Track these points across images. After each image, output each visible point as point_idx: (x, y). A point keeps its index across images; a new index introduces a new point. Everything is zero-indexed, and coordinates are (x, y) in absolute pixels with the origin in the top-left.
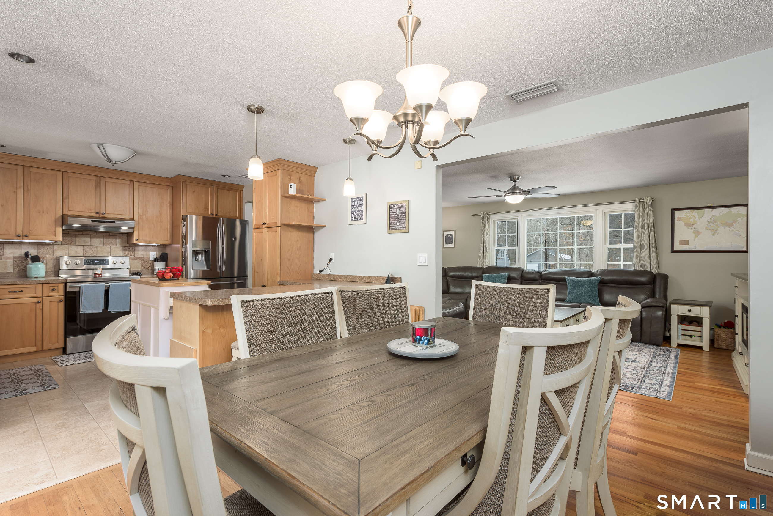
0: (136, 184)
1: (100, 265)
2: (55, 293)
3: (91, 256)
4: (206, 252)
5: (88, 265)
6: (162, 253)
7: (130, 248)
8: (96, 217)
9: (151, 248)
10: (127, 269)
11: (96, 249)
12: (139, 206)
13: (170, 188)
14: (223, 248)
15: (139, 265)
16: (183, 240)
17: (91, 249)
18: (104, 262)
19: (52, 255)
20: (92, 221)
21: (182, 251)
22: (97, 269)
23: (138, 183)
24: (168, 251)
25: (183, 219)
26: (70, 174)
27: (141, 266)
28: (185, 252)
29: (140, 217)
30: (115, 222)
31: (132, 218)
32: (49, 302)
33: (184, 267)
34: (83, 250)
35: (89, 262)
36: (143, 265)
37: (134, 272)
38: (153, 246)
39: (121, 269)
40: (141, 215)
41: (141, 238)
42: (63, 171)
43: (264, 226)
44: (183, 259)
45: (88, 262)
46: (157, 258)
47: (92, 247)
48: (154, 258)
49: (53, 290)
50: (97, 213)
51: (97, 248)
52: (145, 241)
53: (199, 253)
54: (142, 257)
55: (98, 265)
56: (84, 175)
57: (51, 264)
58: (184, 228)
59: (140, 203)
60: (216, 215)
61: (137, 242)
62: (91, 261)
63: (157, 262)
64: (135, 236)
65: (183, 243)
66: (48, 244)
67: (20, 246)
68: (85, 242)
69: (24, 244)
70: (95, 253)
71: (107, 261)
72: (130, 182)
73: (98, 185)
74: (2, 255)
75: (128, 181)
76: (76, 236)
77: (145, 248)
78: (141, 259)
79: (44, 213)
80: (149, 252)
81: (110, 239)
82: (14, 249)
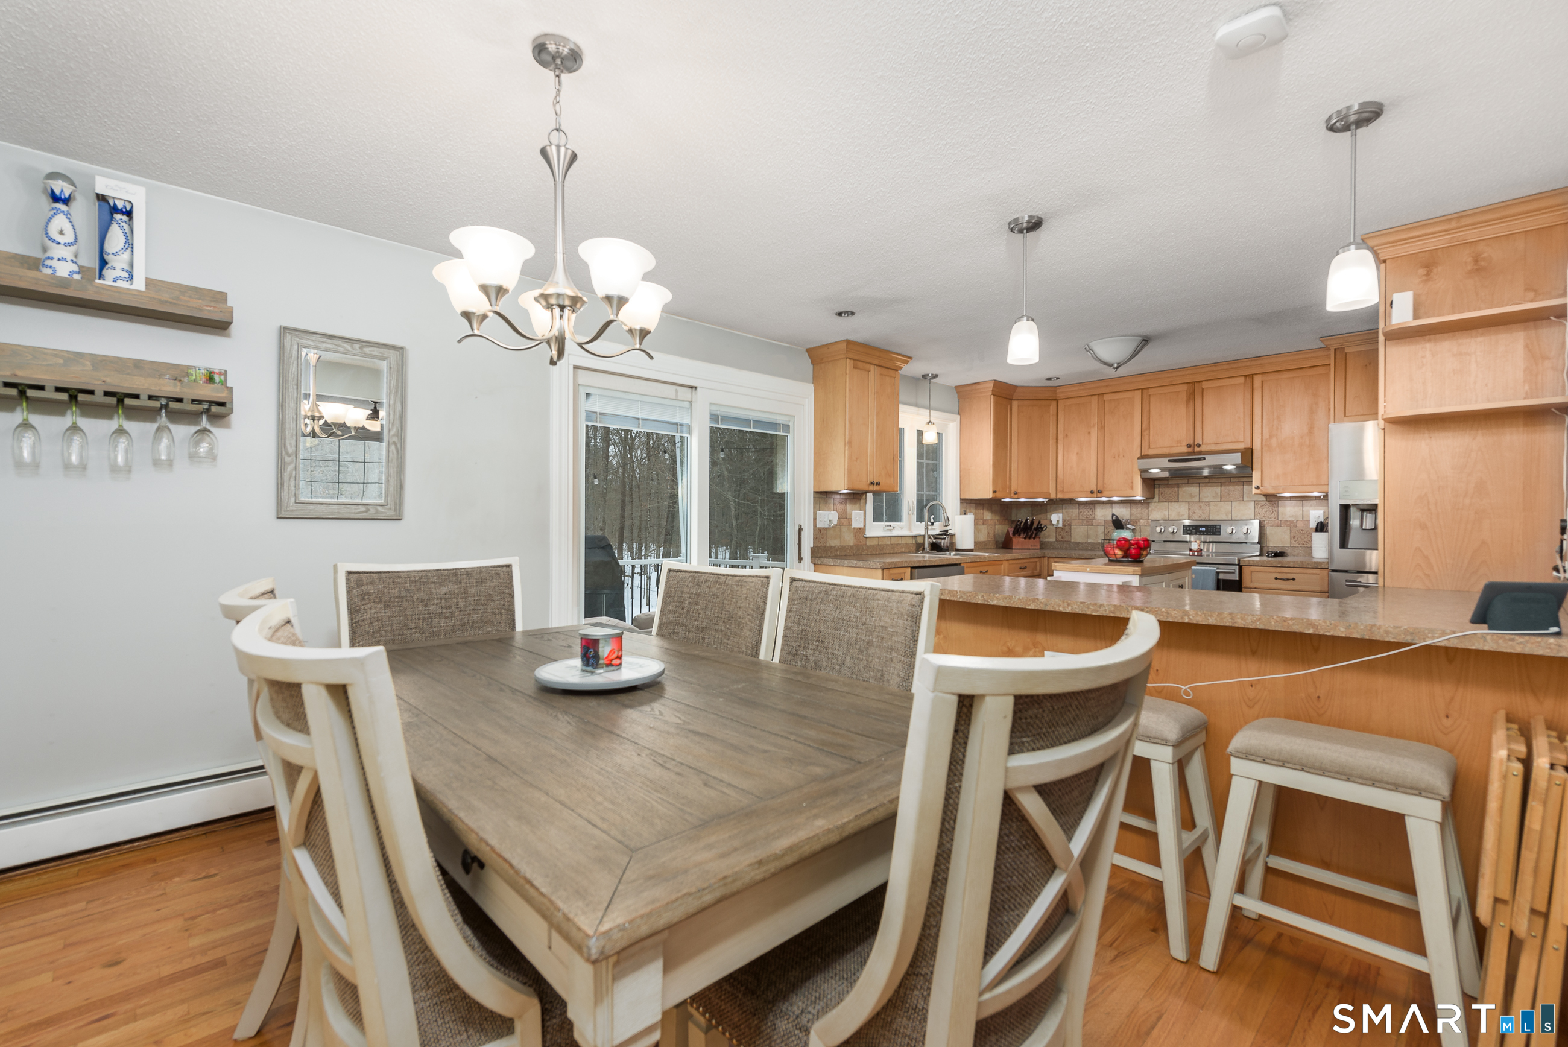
0: (1257, 380)
1: (1207, 534)
3: (1197, 519)
5: (1187, 534)
7: (1268, 503)
8: (1189, 454)
9: (1314, 502)
10: (1256, 543)
11: (1207, 508)
12: (1264, 421)
15: (1285, 536)
17: (1200, 507)
18: (1213, 530)
19: (1146, 518)
20: (1169, 461)
22: (1192, 542)
23: (1259, 377)
26: (1151, 391)
27: (1291, 540)
29: (1264, 442)
30: (1204, 459)
31: (1248, 446)
34: (1189, 509)
36: (1294, 537)
37: (1276, 550)
38: (1315, 497)
39: (1242, 543)
40: (1268, 437)
41: (1266, 484)
42: (1142, 389)
45: (1189, 530)
47: (1201, 504)
50: (1189, 446)
51: (1209, 506)
54: (1292, 522)
55: (1203, 534)
56: (1170, 387)
59: (1264, 416)
62: (1193, 529)
64: (1255, 481)
67: (1108, 506)
68: (1191, 496)
69: (1111, 503)
70: (1207, 514)
71: (1220, 528)
72: (1245, 379)
73: (1191, 396)
74: (1094, 519)
75: (1243, 378)
76: (1178, 487)
77: (1299, 503)
78: (1291, 524)
79: (1121, 456)
80: (1308, 511)
81: (1231, 488)
82: (1104, 510)
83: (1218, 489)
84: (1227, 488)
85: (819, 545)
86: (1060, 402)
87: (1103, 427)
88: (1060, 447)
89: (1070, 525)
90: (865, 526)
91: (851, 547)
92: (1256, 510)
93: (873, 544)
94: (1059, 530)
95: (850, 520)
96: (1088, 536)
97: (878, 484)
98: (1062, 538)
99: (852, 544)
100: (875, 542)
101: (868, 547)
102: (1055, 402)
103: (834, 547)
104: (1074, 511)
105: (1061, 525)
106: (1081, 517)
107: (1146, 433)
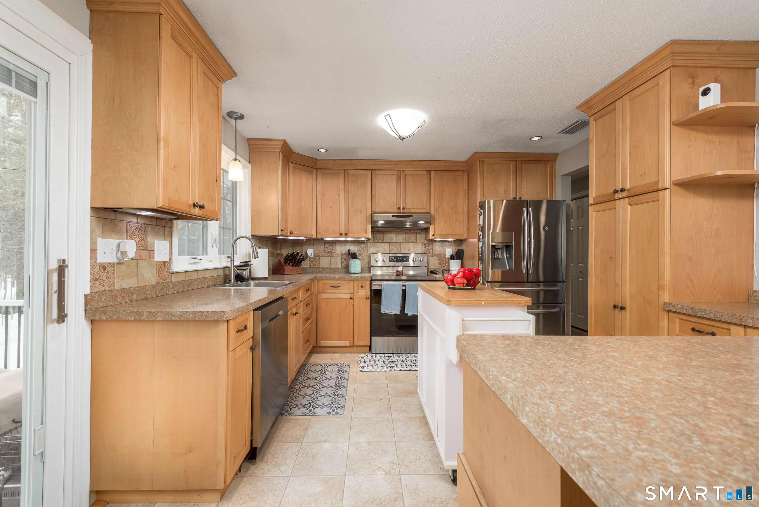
0: (433, 174)
1: (403, 262)
2: (363, 290)
3: (395, 253)
4: (508, 247)
5: (392, 262)
6: (458, 249)
7: (428, 244)
8: (397, 213)
9: (448, 244)
10: (426, 266)
11: (400, 247)
12: (435, 198)
13: (466, 173)
14: (530, 242)
15: (436, 262)
16: (480, 233)
17: (395, 246)
18: (405, 259)
19: (367, 252)
20: (393, 216)
21: (479, 247)
22: (398, 266)
23: (434, 172)
24: (464, 247)
25: (480, 207)
26: (377, 172)
27: (438, 264)
28: (482, 247)
29: (436, 209)
30: (413, 216)
31: (429, 211)
32: (358, 299)
33: (481, 266)
34: (390, 247)
35: (394, 259)
36: (440, 263)
37: (432, 270)
38: (449, 241)
39: (420, 266)
40: (437, 207)
41: (437, 233)
42: (372, 170)
43: (618, 195)
44: (480, 256)
46: (453, 255)
47: (396, 244)
48: (450, 255)
49: (362, 287)
50: (398, 208)
51: (400, 245)
52: (441, 236)
53: (499, 249)
54: (438, 254)
55: (400, 262)
56: (388, 171)
57: (366, 261)
58: (481, 218)
59: (435, 194)
60: (520, 198)
61: (433, 237)
62: (395, 258)
63: (453, 260)
64: (431, 231)
65: (479, 236)
66: (363, 242)
67: (344, 244)
68: (391, 239)
69: (346, 242)
70: (399, 250)
71: (409, 258)
72: (427, 172)
73: (399, 179)
74: (335, 252)
75: (426, 172)
76: (384, 234)
77: (442, 245)
78: (438, 256)
79: (359, 212)
80: (446, 249)
81: (411, 235)
82: (341, 247)
83: (404, 236)
84: (409, 235)
85: (102, 289)
86: (318, 170)
87: (348, 192)
88: (319, 202)
89: (319, 256)
90: (170, 259)
91: (154, 287)
92: (423, 248)
93: (179, 280)
94: (311, 260)
95: (151, 253)
96: (331, 264)
97: (202, 207)
98: (313, 265)
99: (153, 282)
100: (182, 278)
101: (174, 285)
102: (316, 170)
103: (128, 289)
104: (321, 248)
105: (312, 256)
106: (326, 251)
107: (374, 198)
